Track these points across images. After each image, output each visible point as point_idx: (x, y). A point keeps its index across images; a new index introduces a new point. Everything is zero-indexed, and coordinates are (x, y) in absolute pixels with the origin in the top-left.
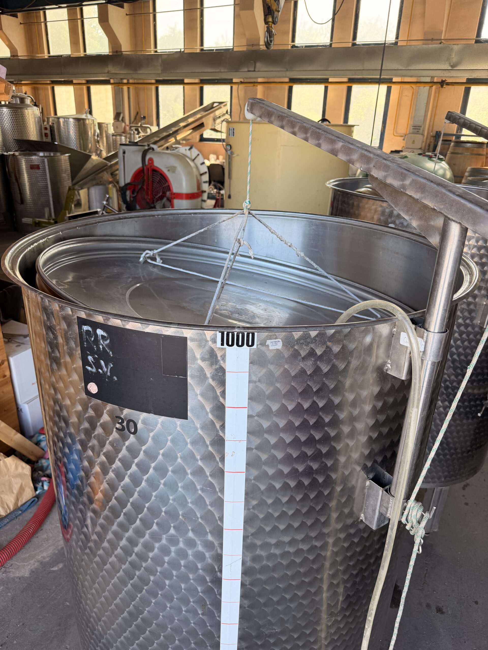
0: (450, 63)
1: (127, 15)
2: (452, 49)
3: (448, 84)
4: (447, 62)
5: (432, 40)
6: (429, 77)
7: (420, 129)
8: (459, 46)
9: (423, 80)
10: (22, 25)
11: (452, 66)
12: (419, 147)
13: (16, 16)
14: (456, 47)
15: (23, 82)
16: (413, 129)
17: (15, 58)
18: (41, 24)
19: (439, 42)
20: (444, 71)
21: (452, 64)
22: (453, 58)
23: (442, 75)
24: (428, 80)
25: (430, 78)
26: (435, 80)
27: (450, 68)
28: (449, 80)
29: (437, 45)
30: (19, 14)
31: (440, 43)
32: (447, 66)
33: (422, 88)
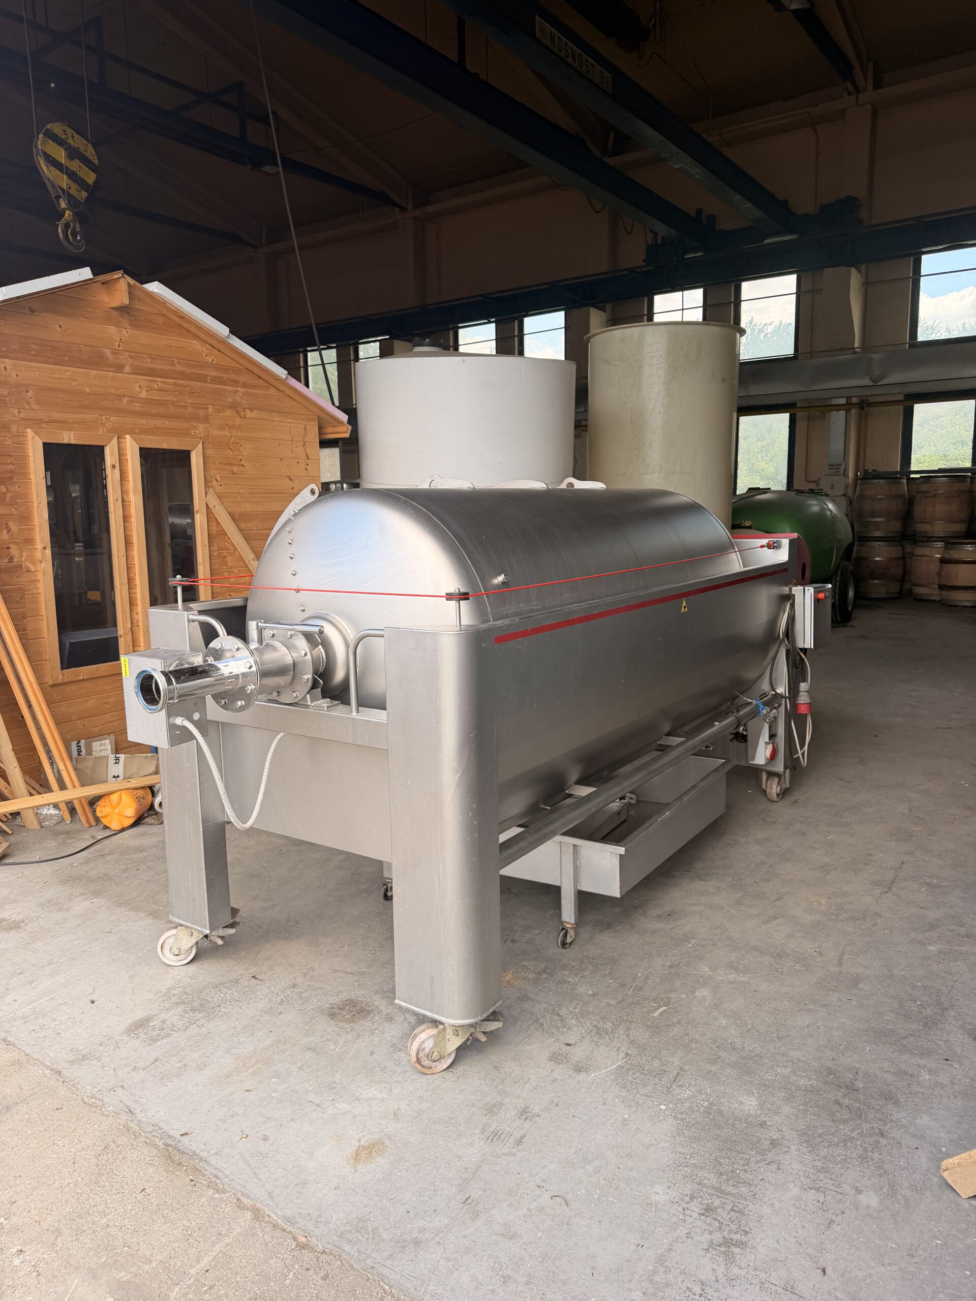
0: (871, 378)
2: (871, 360)
3: (870, 405)
4: (866, 377)
5: (842, 349)
6: (843, 397)
7: (839, 468)
8: (882, 354)
9: (835, 402)
11: (874, 381)
12: (843, 493)
14: (875, 356)
16: (830, 469)
19: (852, 351)
20: (862, 388)
21: (874, 378)
22: (873, 370)
23: (861, 394)
24: (843, 401)
25: (845, 399)
26: (854, 400)
27: (871, 384)
28: (872, 400)
29: (848, 356)
31: (856, 353)
32: (866, 381)
33: (836, 412)
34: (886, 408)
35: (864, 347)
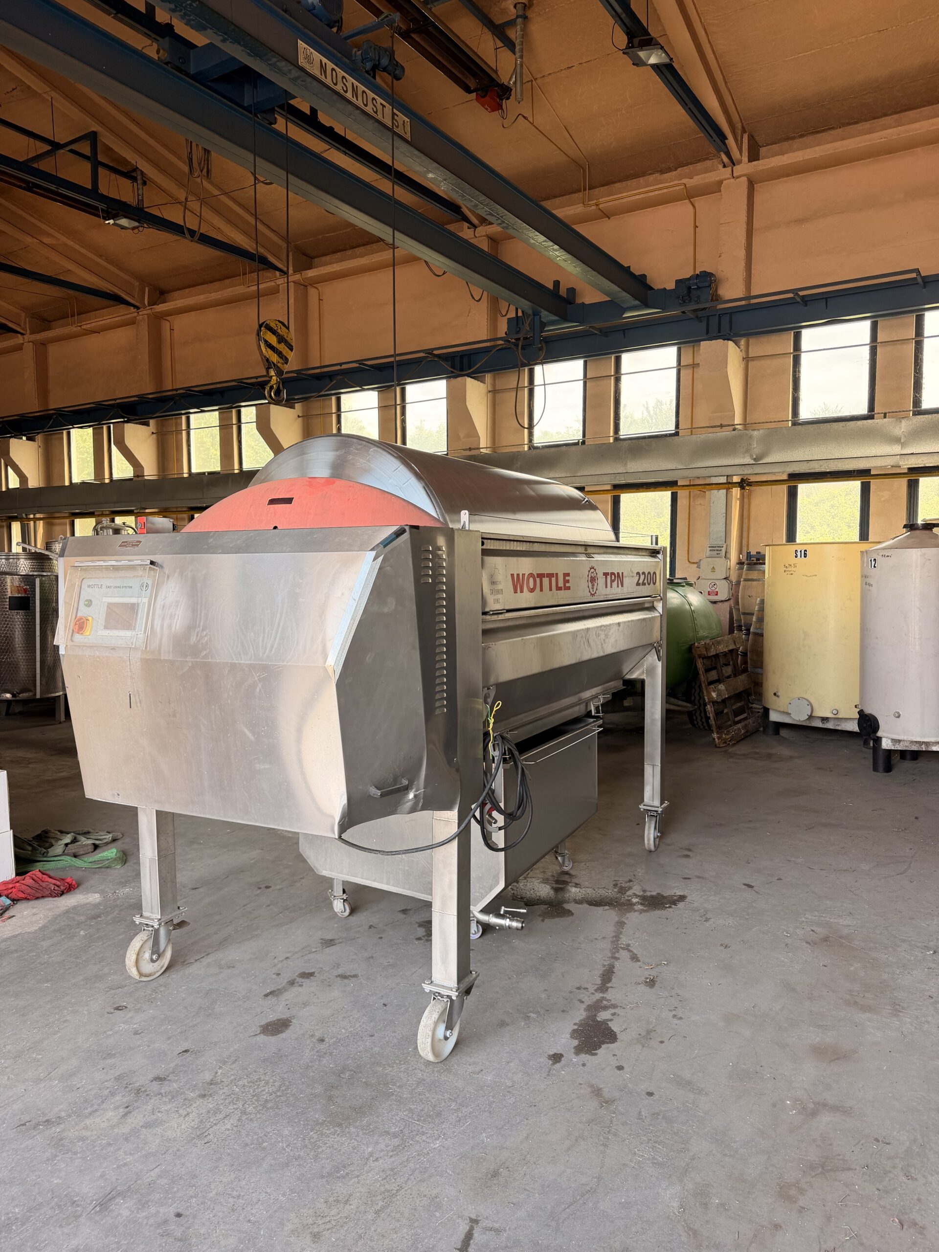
0: (751, 456)
1: (299, 416)
2: (751, 437)
3: (750, 484)
4: (746, 455)
5: (721, 426)
6: (724, 476)
7: (721, 550)
8: (761, 432)
9: (715, 480)
10: (154, 436)
11: (755, 460)
12: (724, 576)
13: (147, 424)
14: (755, 433)
15: (147, 511)
16: (710, 550)
17: (140, 479)
18: (182, 433)
19: (731, 428)
20: (743, 467)
21: (755, 457)
22: (754, 448)
23: (742, 472)
24: (723, 480)
25: (726, 477)
26: (734, 479)
27: (752, 462)
28: (753, 479)
29: (728, 433)
30: (152, 422)
31: (734, 430)
32: (748, 460)
33: (716, 491)
34: (770, 487)
35: (745, 425)
